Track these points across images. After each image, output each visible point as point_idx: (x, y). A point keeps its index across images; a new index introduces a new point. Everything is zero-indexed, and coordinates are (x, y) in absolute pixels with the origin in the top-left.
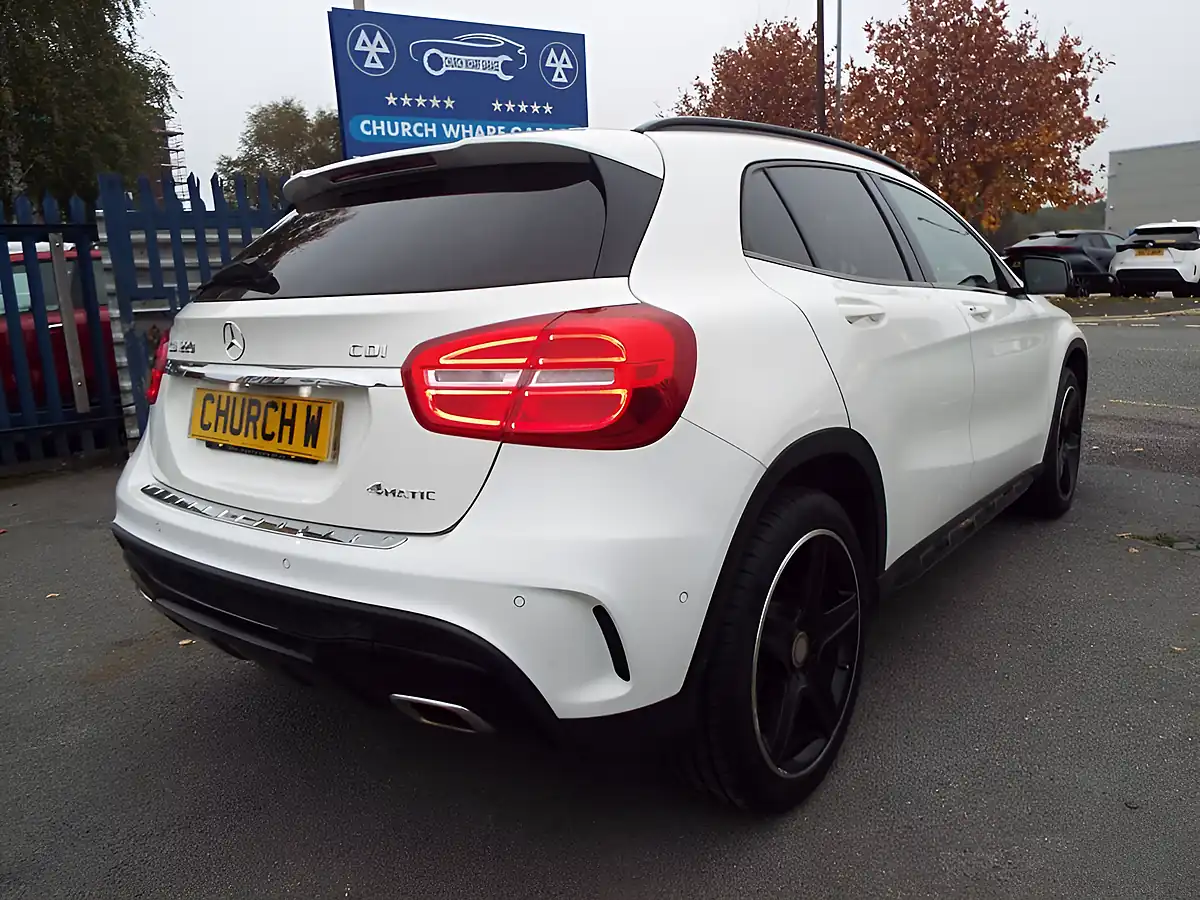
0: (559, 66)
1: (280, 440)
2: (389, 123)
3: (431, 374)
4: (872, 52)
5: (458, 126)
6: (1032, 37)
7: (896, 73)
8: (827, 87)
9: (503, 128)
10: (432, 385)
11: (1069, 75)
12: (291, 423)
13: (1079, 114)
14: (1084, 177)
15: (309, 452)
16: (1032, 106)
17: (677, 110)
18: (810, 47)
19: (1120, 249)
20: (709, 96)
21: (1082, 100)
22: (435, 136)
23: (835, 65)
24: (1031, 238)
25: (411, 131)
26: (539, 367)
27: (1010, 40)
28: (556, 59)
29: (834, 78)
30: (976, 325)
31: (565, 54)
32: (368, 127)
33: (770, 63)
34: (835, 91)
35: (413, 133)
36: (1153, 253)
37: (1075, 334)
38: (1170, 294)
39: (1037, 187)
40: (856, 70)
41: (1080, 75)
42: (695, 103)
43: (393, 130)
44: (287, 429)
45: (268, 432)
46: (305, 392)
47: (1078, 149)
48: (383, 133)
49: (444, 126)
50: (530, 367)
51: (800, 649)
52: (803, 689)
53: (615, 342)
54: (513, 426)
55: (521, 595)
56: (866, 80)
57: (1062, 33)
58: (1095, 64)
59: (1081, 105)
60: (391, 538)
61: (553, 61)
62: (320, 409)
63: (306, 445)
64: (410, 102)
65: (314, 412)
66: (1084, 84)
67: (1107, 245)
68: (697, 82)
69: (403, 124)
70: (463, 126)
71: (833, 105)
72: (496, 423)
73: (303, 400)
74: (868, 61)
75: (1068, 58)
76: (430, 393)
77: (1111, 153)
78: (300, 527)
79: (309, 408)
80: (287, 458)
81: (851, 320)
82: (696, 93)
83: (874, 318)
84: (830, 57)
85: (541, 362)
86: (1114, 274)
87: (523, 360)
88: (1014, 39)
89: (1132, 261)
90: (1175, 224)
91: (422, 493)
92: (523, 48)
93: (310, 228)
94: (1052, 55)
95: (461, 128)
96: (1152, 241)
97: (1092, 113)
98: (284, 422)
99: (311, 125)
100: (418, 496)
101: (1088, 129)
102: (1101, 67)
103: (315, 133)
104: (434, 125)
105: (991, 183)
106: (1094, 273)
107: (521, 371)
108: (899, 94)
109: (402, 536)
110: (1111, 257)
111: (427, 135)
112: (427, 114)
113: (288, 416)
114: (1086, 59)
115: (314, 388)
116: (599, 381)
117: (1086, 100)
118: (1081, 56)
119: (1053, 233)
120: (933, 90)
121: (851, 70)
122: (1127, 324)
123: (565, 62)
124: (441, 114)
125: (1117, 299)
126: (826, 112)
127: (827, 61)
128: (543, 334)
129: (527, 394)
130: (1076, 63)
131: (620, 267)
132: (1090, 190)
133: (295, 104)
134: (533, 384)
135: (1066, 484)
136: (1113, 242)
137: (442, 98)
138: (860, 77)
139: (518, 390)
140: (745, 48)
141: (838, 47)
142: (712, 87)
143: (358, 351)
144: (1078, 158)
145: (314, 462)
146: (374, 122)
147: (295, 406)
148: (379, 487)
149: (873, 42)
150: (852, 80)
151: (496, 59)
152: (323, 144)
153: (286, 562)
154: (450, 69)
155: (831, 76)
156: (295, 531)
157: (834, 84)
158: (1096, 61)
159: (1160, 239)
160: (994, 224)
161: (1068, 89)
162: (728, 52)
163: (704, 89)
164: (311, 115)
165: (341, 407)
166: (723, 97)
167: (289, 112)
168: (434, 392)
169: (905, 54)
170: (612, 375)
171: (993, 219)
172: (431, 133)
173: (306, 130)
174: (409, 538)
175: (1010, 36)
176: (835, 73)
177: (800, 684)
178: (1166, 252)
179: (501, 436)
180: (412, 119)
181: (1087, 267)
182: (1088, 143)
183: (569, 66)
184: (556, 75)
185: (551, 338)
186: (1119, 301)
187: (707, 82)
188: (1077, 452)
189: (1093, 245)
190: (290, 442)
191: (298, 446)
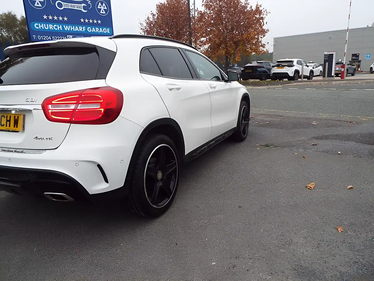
0: (102, 8)
1: (6, 126)
2: (45, 25)
3: (50, 106)
4: (203, 6)
5: (69, 26)
6: (248, 4)
7: (210, 13)
8: (191, 16)
9: (85, 27)
10: (50, 109)
11: (258, 16)
12: (10, 121)
13: (261, 28)
14: (263, 46)
15: (16, 129)
16: (248, 25)
17: (146, 22)
18: (186, 3)
19: (273, 67)
20: (155, 17)
21: (262, 23)
22: (61, 29)
23: (193, 9)
24: (250, 63)
25: (53, 28)
26: (80, 103)
27: (242, 5)
28: (101, 6)
29: (193, 14)
30: (211, 90)
31: (104, 4)
32: (37, 26)
33: (174, 8)
34: (194, 18)
35: (54, 28)
36: (282, 68)
37: (245, 92)
38: (287, 80)
39: (251, 49)
40: (199, 12)
41: (261, 16)
42: (151, 19)
43: (47, 27)
44: (8, 123)
45: (2, 124)
46: (13, 112)
47: (261, 38)
48: (43, 28)
49: (64, 26)
50: (77, 103)
51: (160, 175)
52: (161, 186)
53: (100, 96)
54: (73, 119)
55: (77, 163)
56: (202, 15)
57: (257, 4)
58: (265, 13)
59: (262, 25)
60: (41, 151)
61: (100, 6)
62: (18, 117)
63: (14, 127)
64: (52, 18)
65: (16, 118)
66: (262, 18)
67: (270, 66)
68: (151, 13)
69: (50, 25)
70: (71, 27)
71: (193, 22)
72: (69, 119)
73: (13, 114)
74: (202, 9)
75: (258, 11)
76: (50, 111)
77: (274, 38)
78: (14, 150)
79: (15, 116)
80: (9, 131)
81: (170, 90)
82: (151, 16)
83: (178, 89)
84: (192, 7)
85: (80, 102)
86: (272, 74)
87: (75, 102)
88: (243, 4)
89: (276, 70)
90: (287, 60)
91: (49, 138)
92: (90, 2)
93: (19, 60)
94: (254, 10)
95: (70, 27)
96: (281, 65)
97: (265, 27)
98: (7, 121)
99: (19, 21)
100: (48, 139)
101: (264, 32)
102: (267, 14)
103: (20, 24)
104: (61, 26)
105: (238, 47)
106: (267, 74)
107: (75, 105)
108: (212, 19)
109: (44, 150)
110: (271, 69)
111: (59, 29)
112: (58, 22)
113: (8, 119)
114: (263, 11)
115: (16, 111)
116: (96, 107)
117: (263, 23)
118: (262, 10)
119: (256, 62)
120: (221, 19)
121: (197, 11)
122: (274, 88)
123: (104, 7)
124: (63, 23)
125: (272, 81)
126: (192, 24)
127: (191, 8)
128: (80, 95)
129: (77, 111)
130: (260, 12)
131: (103, 76)
132: (265, 50)
133: (13, 13)
134: (79, 108)
135: (244, 132)
136: (272, 65)
137: (63, 17)
138: (200, 14)
139: (74, 110)
140: (166, 3)
141: (194, 4)
142: (156, 14)
143: (28, 100)
144: (261, 40)
145: (18, 132)
146: (39, 24)
147: (10, 116)
148: (37, 137)
149: (204, 3)
150: (198, 14)
151: (81, 5)
152: (24, 27)
153: (10, 159)
154: (65, 7)
155: (192, 13)
156: (12, 151)
157: (193, 15)
158: (265, 12)
159: (283, 64)
160: (239, 59)
161: (258, 20)
162: (161, 4)
163: (154, 15)
164: (19, 17)
165: (24, 116)
166: (160, 18)
167: (10, 16)
168: (51, 111)
169: (213, 7)
170: (99, 105)
171: (238, 58)
172: (60, 29)
173: (17, 23)
174: (46, 151)
175: (242, 3)
176: (194, 12)
177: (160, 184)
178: (285, 67)
179: (70, 122)
180: (53, 24)
181: (265, 72)
182: (264, 36)
183: (106, 8)
184: (102, 11)
185: (83, 96)
186: (273, 82)
187: (155, 13)
188: (248, 124)
189: (266, 66)
190: (10, 127)
191: (12, 127)
